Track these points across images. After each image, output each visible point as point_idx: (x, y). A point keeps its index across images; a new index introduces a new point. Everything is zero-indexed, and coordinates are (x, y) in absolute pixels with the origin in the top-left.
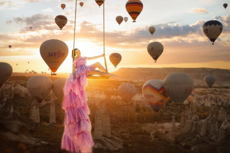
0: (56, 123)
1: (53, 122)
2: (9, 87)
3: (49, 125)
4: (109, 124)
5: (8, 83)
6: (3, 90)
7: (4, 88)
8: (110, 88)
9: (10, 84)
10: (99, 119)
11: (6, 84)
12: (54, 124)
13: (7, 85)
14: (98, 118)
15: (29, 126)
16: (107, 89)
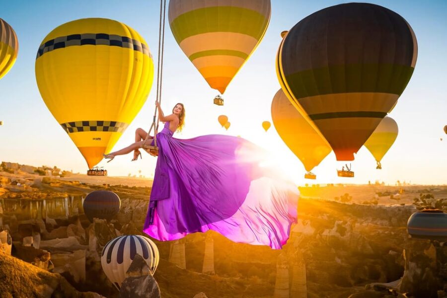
0: (214, 272)
1: (208, 272)
2: (143, 206)
3: (200, 275)
4: (303, 279)
5: (143, 199)
6: (133, 211)
7: (135, 207)
8: (324, 214)
9: (145, 201)
10: (283, 268)
11: (138, 200)
12: (211, 274)
13: (140, 202)
14: (283, 266)
15: (165, 275)
16: (320, 217)
